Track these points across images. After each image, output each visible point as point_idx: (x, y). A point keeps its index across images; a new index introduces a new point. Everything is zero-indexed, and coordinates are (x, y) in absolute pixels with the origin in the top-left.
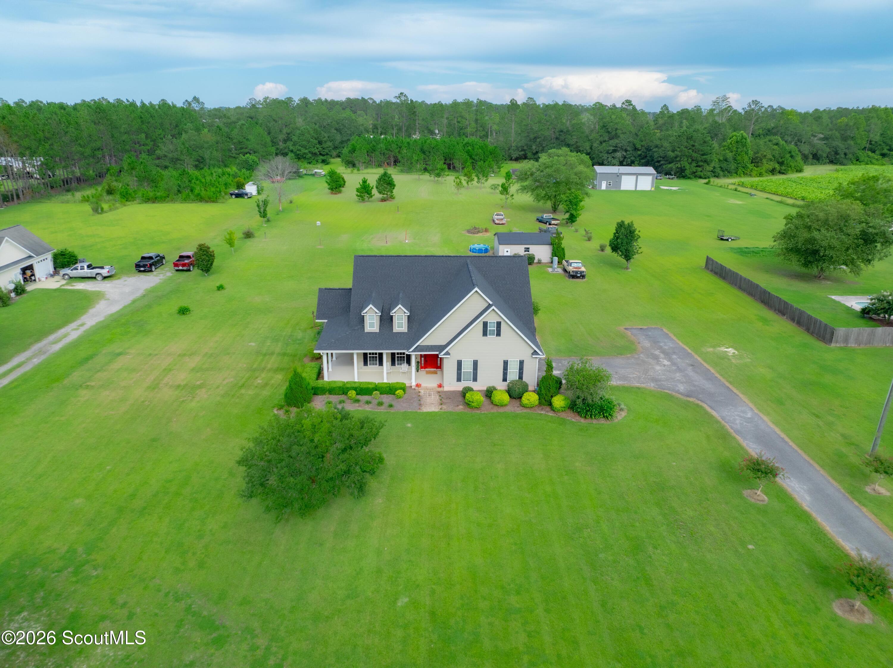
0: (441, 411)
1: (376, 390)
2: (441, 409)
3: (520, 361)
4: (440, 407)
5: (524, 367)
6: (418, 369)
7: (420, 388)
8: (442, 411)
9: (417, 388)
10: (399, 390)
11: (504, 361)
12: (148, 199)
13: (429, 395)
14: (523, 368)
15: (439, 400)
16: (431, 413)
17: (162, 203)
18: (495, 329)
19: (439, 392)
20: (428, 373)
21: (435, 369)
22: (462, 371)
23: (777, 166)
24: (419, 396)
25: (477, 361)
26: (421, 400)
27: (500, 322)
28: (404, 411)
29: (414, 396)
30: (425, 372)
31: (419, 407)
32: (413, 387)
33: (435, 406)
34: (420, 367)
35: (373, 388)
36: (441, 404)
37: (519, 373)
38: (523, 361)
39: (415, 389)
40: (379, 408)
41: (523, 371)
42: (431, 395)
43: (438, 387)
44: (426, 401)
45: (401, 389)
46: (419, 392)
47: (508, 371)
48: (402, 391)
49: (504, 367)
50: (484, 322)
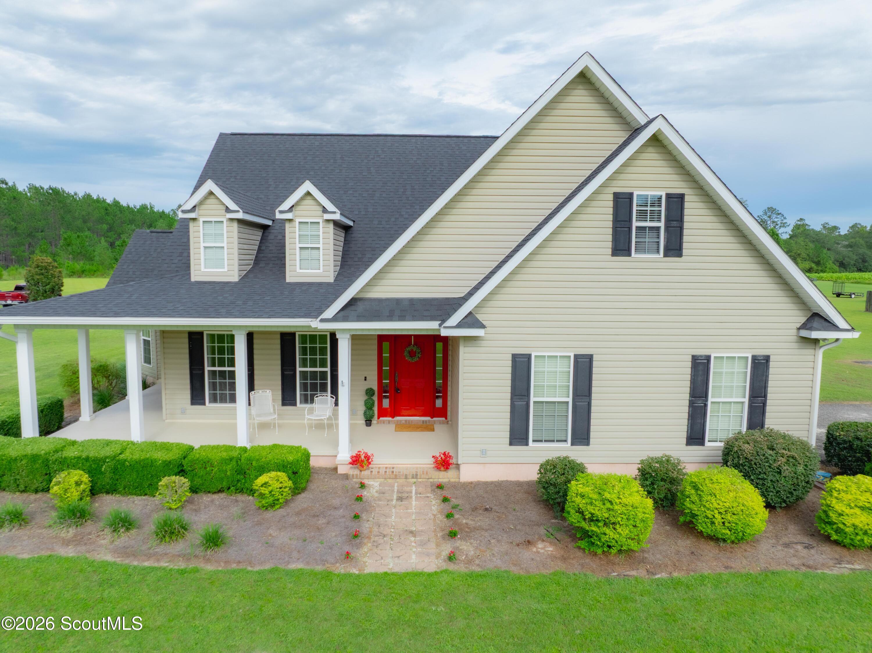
0: (452, 567)
1: (182, 472)
2: (451, 558)
3: (754, 358)
4: (447, 548)
5: (770, 383)
6: (369, 413)
7: (366, 473)
8: (459, 568)
9: (353, 471)
10: (273, 474)
11: (695, 358)
12: (72, 272)
13: (400, 499)
14: (766, 387)
15: (440, 517)
16: (401, 577)
17: (90, 278)
18: (662, 224)
19: (440, 487)
20: (400, 428)
21: (428, 418)
22: (533, 399)
23: (813, 265)
24: (359, 498)
25: (590, 358)
26: (364, 516)
27: (681, 197)
28: (267, 567)
29: (336, 502)
30: (393, 426)
31: (347, 548)
32: (341, 470)
33: (422, 544)
34: (376, 409)
35: (167, 464)
36: (452, 535)
37: (751, 407)
38: (767, 359)
39: (346, 477)
40: (160, 549)
41: (764, 404)
42: (409, 498)
43: (438, 468)
44: (382, 520)
45: (282, 467)
46: (363, 486)
47: (710, 399)
48: (283, 476)
49: (693, 382)
50: (617, 196)
